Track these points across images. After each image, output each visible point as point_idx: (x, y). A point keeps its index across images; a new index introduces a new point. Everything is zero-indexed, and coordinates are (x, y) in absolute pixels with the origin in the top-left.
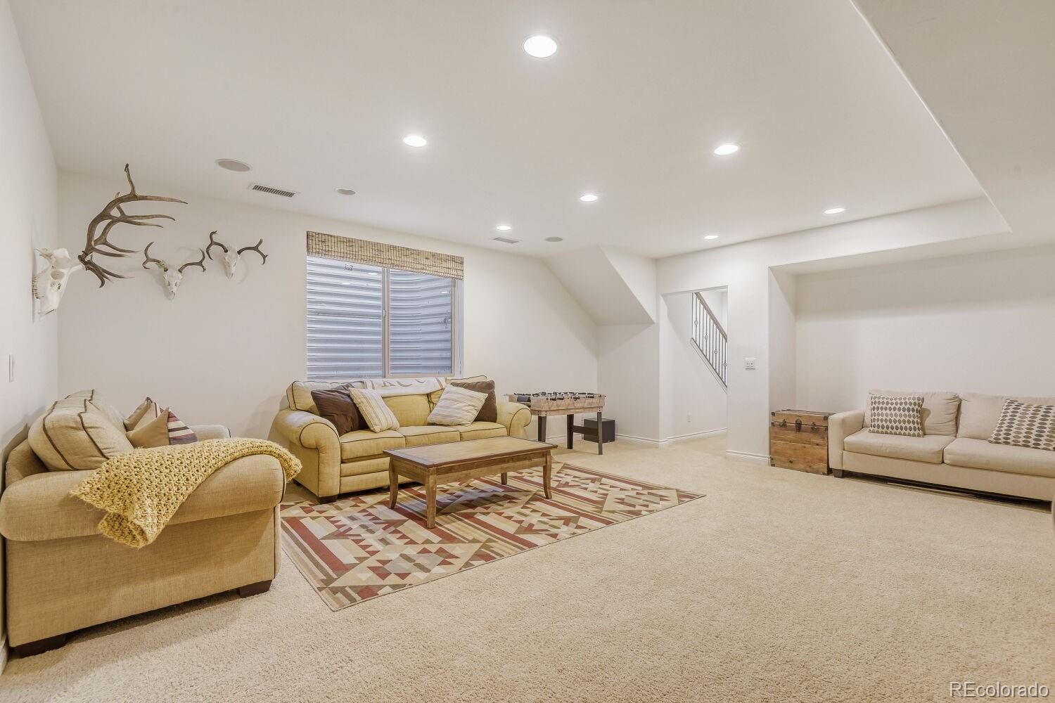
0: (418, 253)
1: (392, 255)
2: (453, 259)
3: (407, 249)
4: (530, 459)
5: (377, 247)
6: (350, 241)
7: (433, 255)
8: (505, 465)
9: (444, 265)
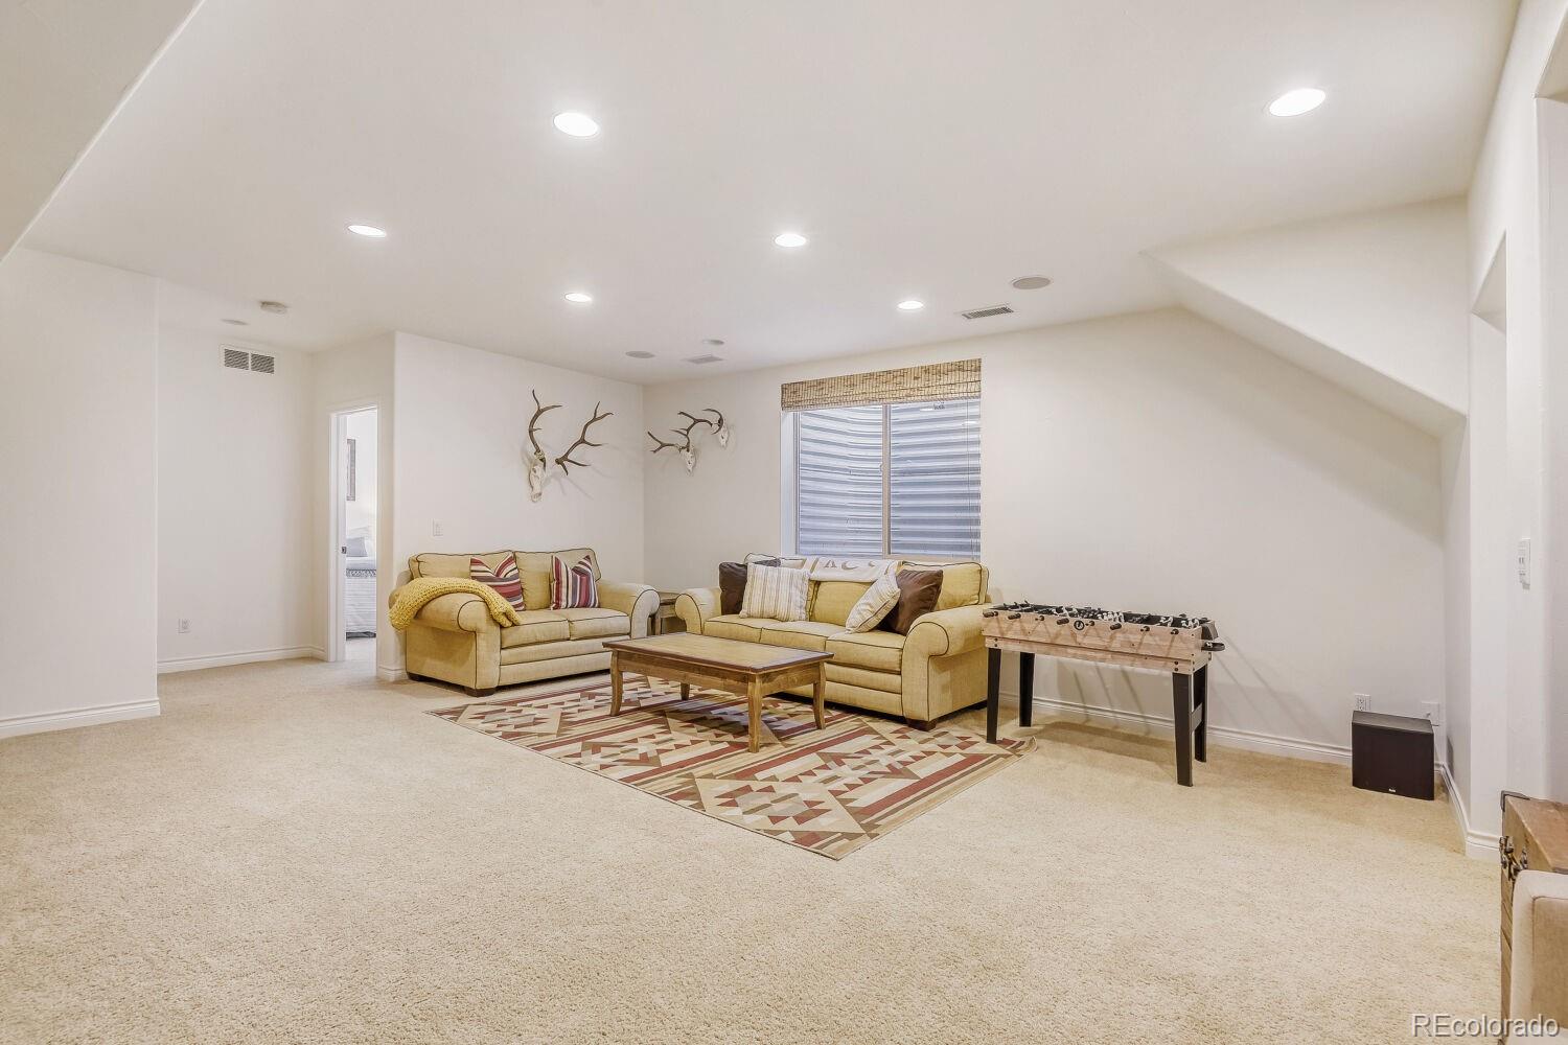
0: (903, 373)
1: (867, 387)
2: (959, 367)
3: (889, 372)
4: (724, 678)
5: (850, 381)
6: (820, 382)
7: (927, 370)
8: (691, 675)
9: (945, 380)
